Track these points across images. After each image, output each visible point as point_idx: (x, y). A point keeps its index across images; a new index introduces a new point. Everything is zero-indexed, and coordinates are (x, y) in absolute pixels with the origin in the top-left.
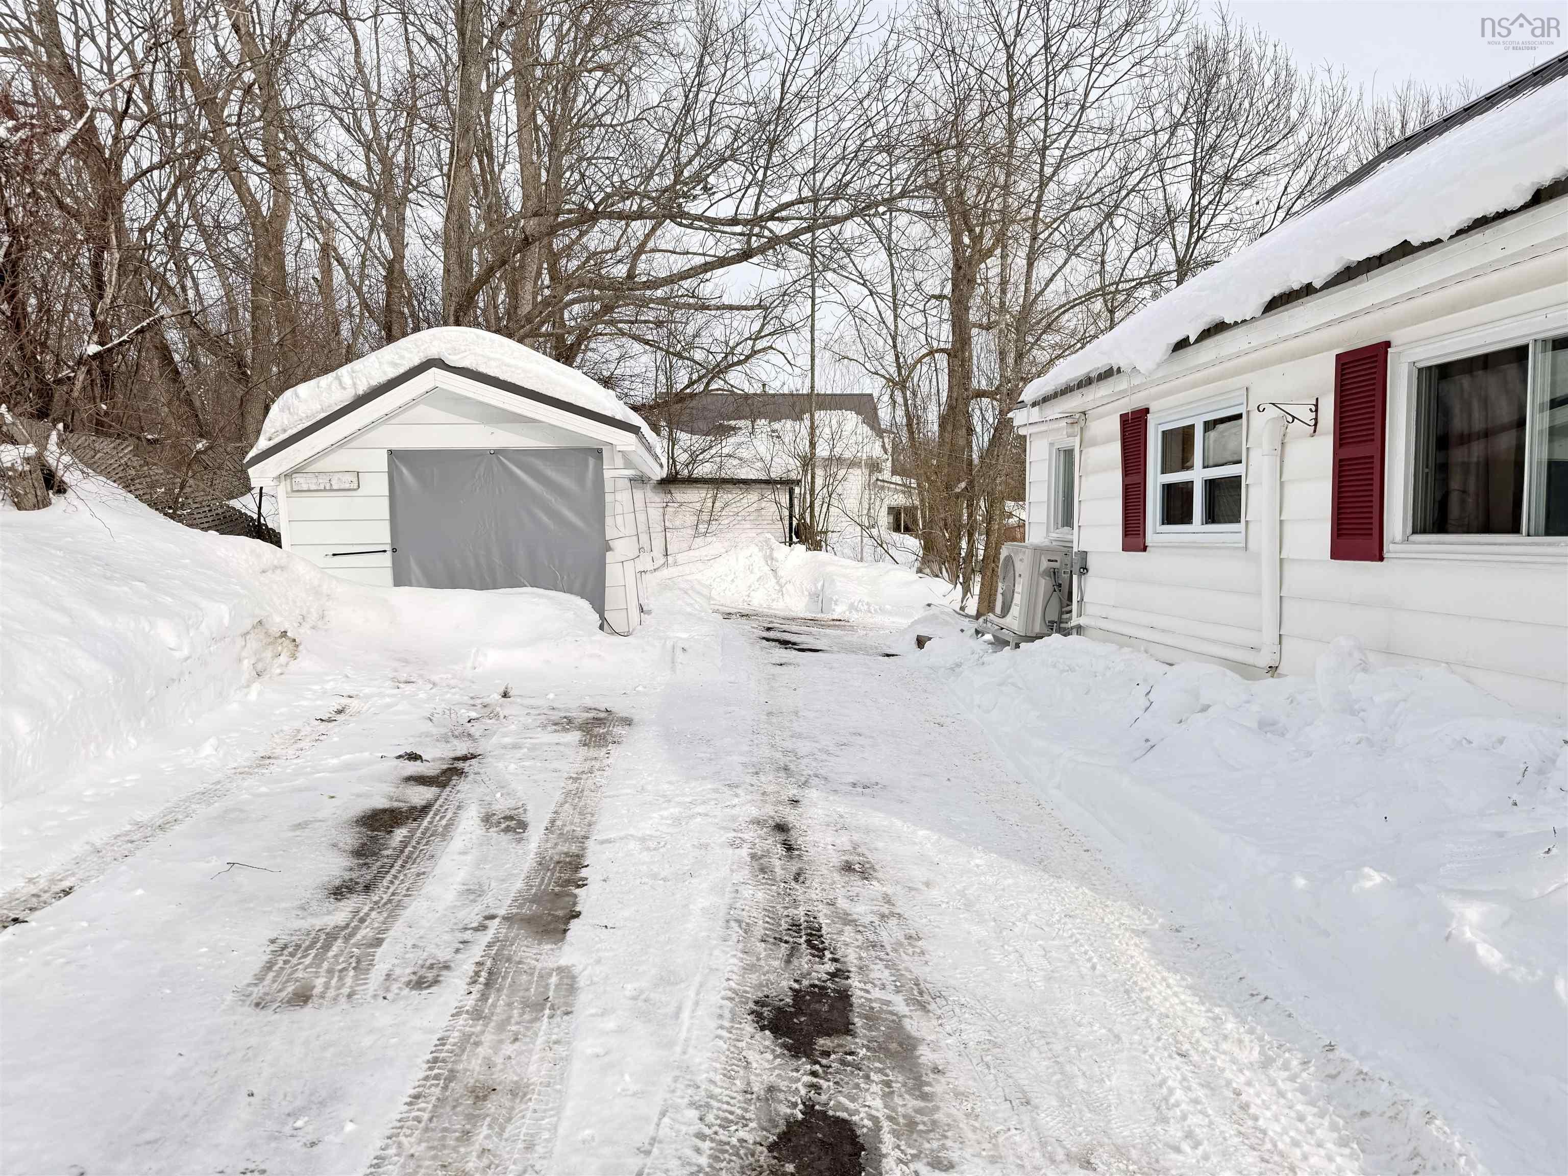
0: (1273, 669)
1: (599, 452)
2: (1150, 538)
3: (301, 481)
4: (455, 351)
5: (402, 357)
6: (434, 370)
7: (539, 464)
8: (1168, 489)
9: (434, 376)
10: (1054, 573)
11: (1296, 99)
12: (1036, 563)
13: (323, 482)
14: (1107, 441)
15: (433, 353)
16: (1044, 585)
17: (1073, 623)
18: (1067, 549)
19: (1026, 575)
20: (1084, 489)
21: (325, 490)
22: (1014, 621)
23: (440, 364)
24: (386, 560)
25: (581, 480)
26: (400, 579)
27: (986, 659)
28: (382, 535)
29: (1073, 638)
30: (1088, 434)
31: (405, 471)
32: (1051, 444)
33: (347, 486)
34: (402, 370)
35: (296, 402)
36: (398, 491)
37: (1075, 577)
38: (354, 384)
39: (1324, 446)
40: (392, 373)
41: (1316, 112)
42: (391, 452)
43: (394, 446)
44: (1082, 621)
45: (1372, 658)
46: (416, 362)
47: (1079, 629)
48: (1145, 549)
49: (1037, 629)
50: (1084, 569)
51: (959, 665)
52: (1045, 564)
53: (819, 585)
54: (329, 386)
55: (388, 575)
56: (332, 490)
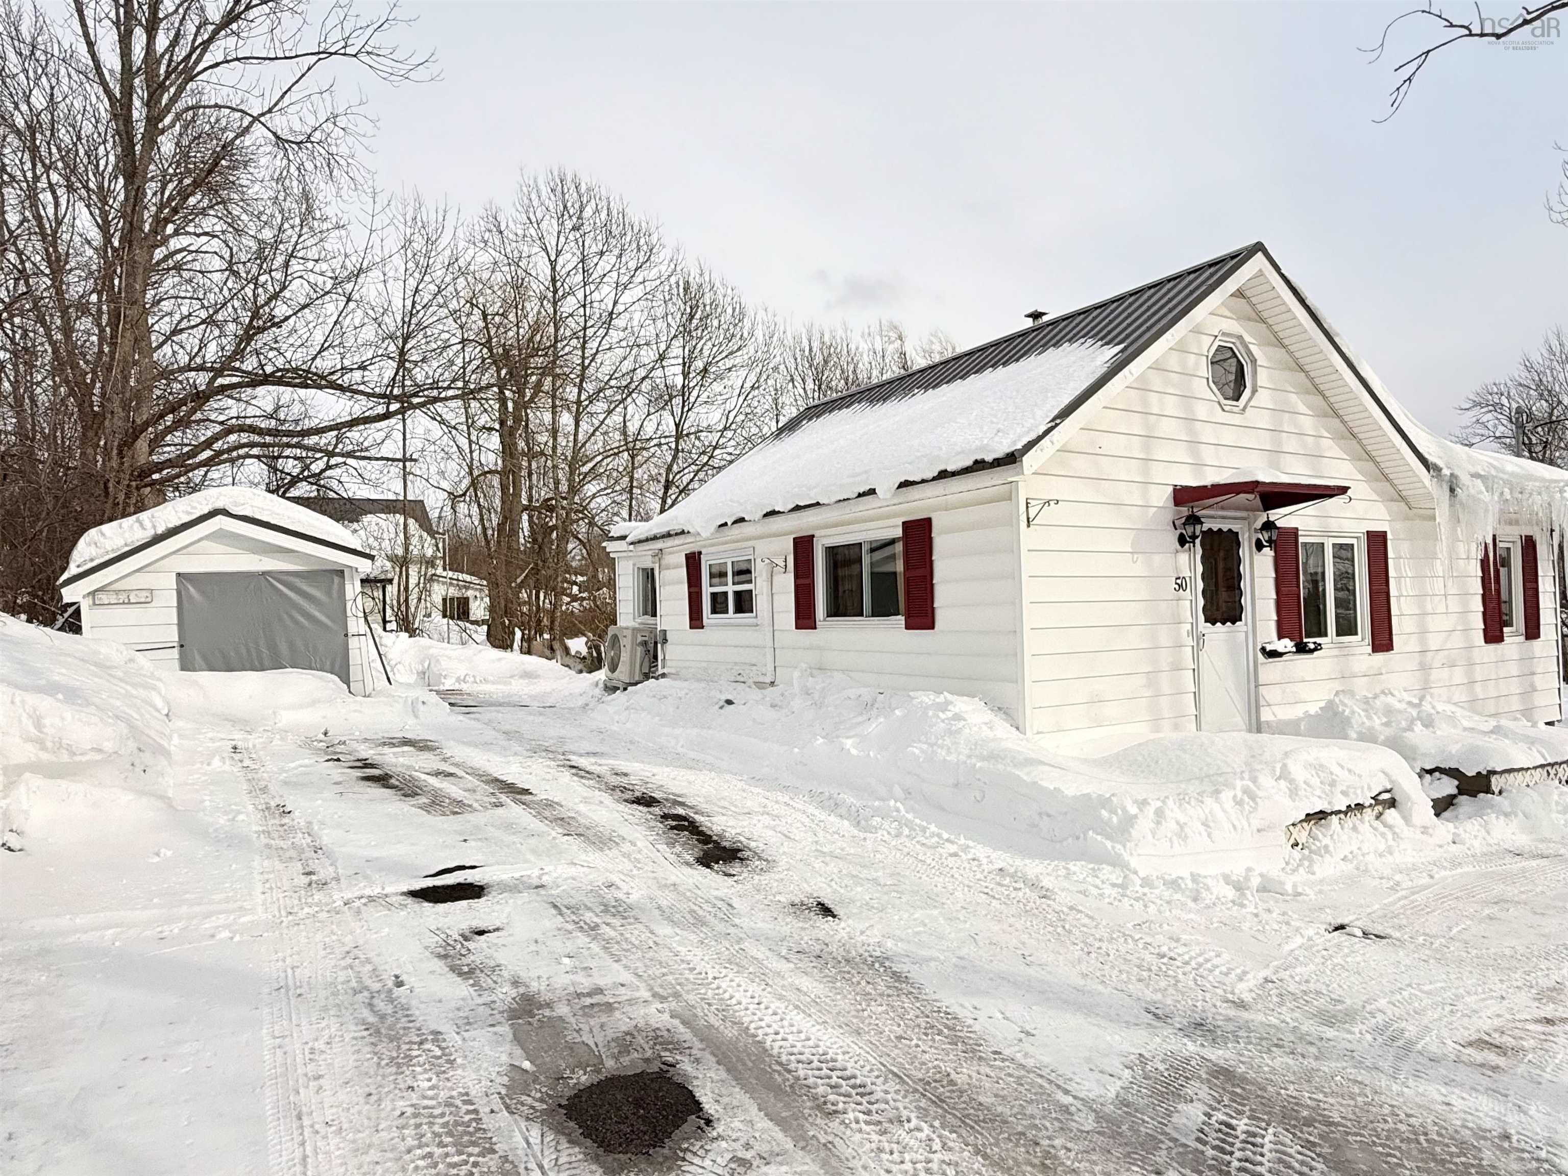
0: (772, 684)
1: (342, 572)
2: (705, 621)
3: (104, 598)
4: (236, 504)
5: (195, 508)
6: (220, 516)
7: (297, 582)
8: (714, 596)
9: (220, 521)
10: (645, 643)
11: (747, 323)
12: (634, 637)
13: (123, 597)
14: (676, 567)
15: (219, 505)
16: (639, 650)
17: (660, 671)
18: (653, 630)
19: (629, 647)
20: (662, 594)
21: (124, 603)
22: (622, 673)
23: (225, 513)
24: (175, 653)
25: (329, 593)
26: (186, 665)
27: (605, 699)
28: (173, 636)
29: (661, 680)
30: (663, 562)
31: (192, 589)
32: (634, 565)
33: (143, 600)
34: (194, 517)
35: (102, 539)
36: (185, 602)
37: (659, 646)
38: (154, 527)
39: (790, 577)
40: (186, 519)
41: (759, 334)
42: (179, 575)
43: (182, 571)
44: (665, 671)
45: (814, 672)
46: (206, 511)
47: (663, 675)
48: (702, 627)
49: (637, 678)
50: (665, 641)
51: (587, 705)
52: (640, 639)
53: (426, 665)
54: (131, 527)
55: (177, 664)
56: (129, 603)
